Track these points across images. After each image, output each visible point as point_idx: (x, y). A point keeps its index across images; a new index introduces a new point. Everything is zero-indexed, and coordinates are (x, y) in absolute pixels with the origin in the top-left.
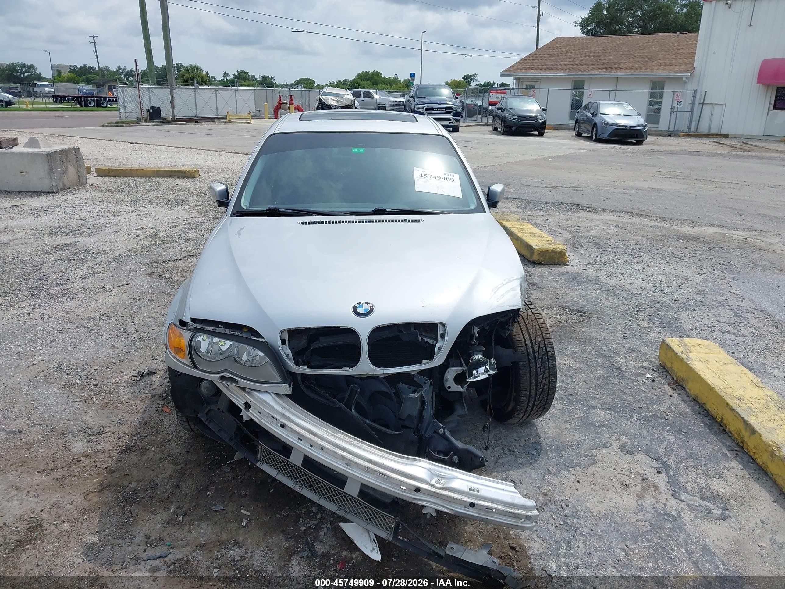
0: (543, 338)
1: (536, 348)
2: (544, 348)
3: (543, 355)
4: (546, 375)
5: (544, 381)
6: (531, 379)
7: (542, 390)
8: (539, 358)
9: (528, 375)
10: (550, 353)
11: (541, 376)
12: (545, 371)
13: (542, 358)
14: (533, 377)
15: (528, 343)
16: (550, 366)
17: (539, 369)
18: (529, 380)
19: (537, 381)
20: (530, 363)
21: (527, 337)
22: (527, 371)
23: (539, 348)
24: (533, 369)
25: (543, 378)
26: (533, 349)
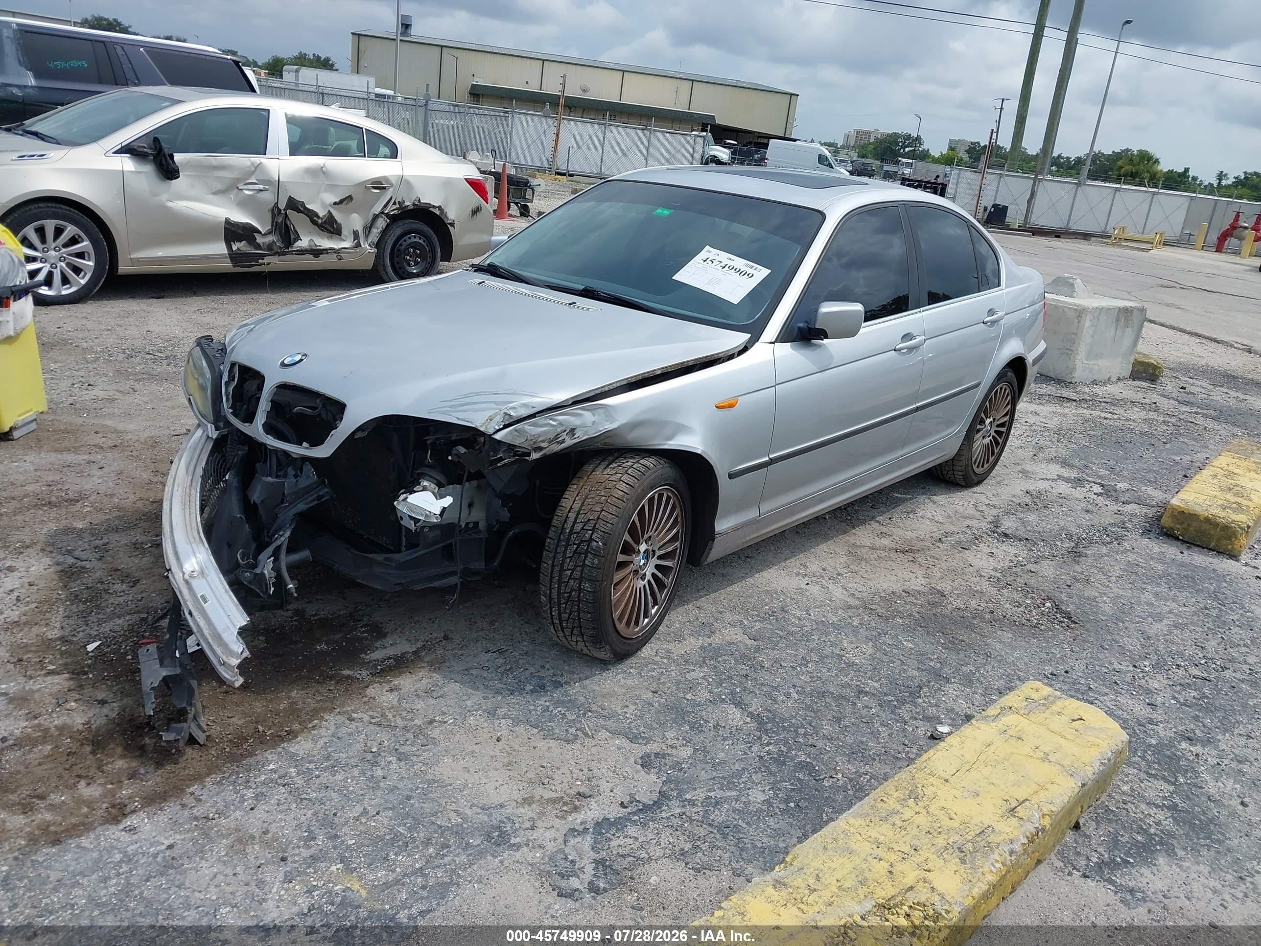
0: (598, 518)
1: (578, 527)
2: (590, 532)
3: (582, 541)
4: (577, 574)
5: (572, 582)
6: (552, 571)
7: (569, 597)
8: (574, 544)
9: (550, 562)
10: (595, 544)
11: (569, 572)
12: (576, 567)
13: (578, 545)
14: (557, 569)
15: (572, 515)
16: (587, 562)
17: (568, 560)
18: (549, 571)
19: (560, 576)
20: (557, 546)
21: (577, 506)
22: (551, 555)
23: (582, 529)
24: (560, 557)
25: (570, 578)
26: (573, 526)
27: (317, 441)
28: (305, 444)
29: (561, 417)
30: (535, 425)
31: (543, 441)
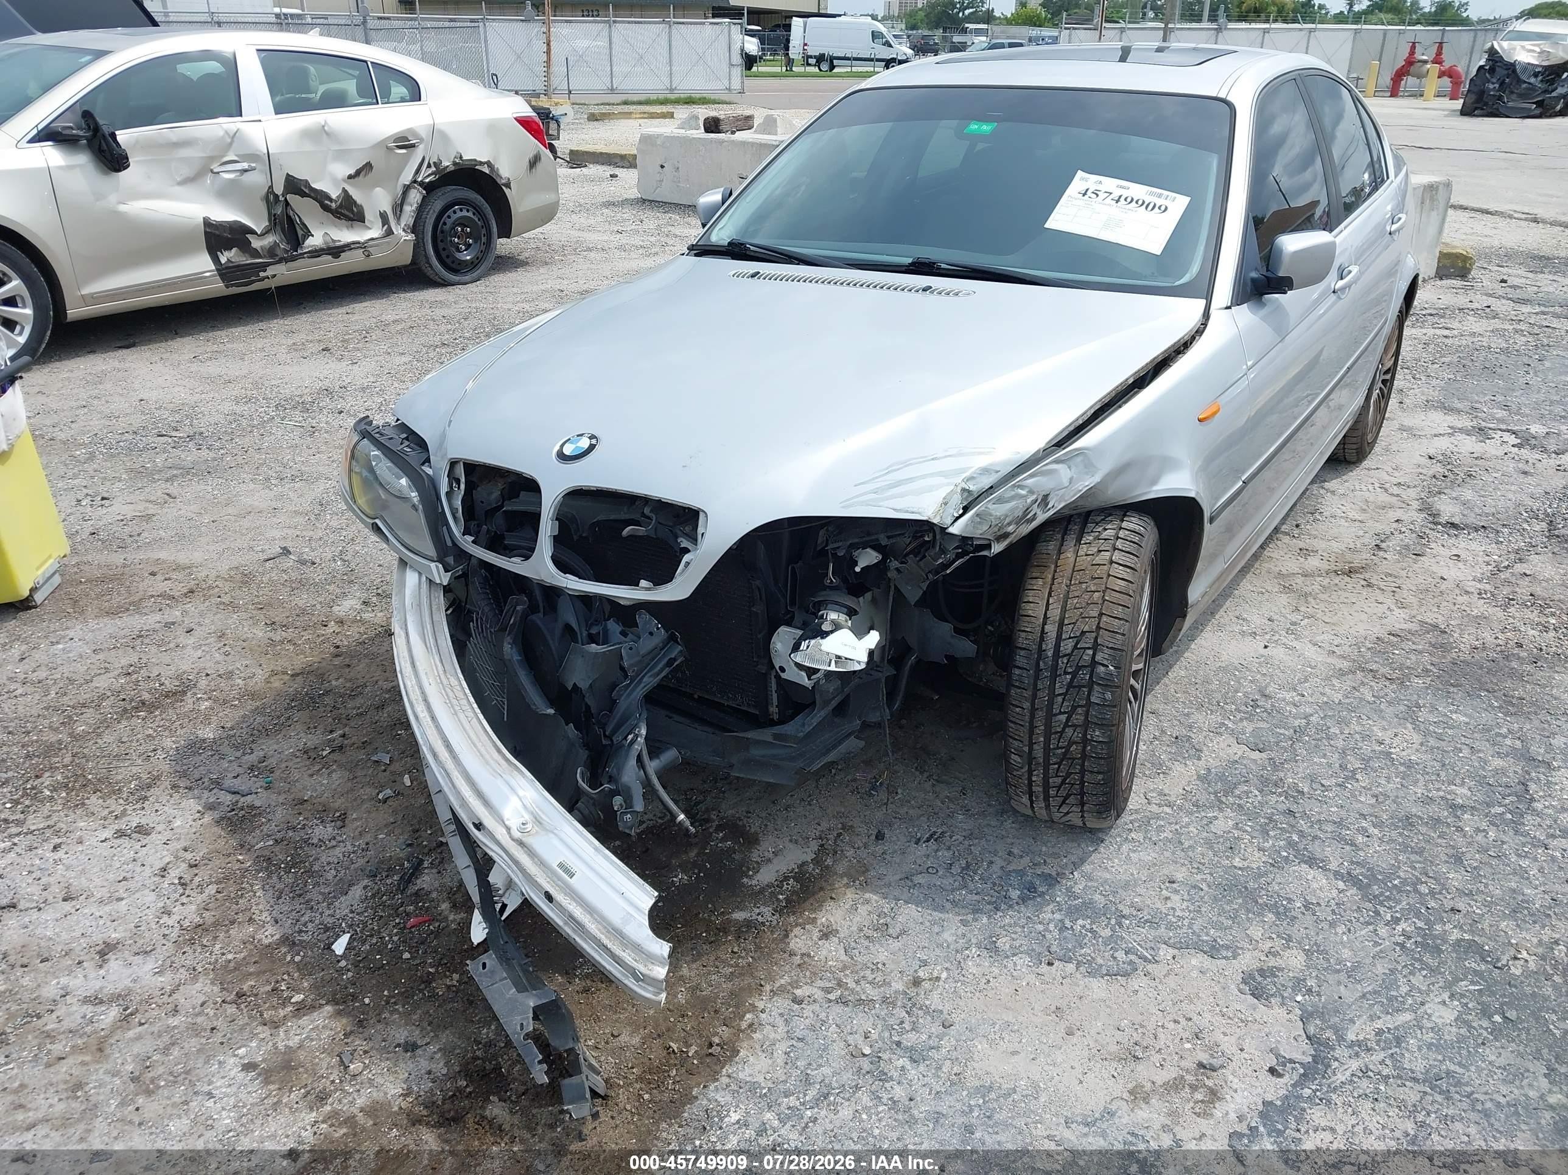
0: (1098, 628)
1: (1067, 646)
2: (1090, 652)
3: (1079, 668)
4: (1078, 718)
5: (1069, 731)
6: (1032, 716)
7: (1065, 754)
8: (1066, 673)
9: (1027, 705)
10: (1102, 669)
11: (1063, 718)
12: (1074, 708)
13: (1074, 675)
14: (1040, 714)
15: (1051, 629)
16: (1093, 699)
17: (1060, 699)
18: (1027, 718)
19: (1048, 725)
20: (1037, 678)
21: (1055, 612)
22: (1027, 694)
23: (1075, 647)
24: (1044, 695)
25: (1066, 725)
26: (1057, 646)
27: (664, 576)
28: (643, 583)
29: (1030, 481)
30: (1000, 501)
31: (1009, 524)
